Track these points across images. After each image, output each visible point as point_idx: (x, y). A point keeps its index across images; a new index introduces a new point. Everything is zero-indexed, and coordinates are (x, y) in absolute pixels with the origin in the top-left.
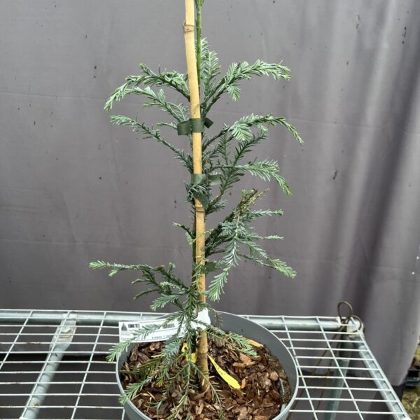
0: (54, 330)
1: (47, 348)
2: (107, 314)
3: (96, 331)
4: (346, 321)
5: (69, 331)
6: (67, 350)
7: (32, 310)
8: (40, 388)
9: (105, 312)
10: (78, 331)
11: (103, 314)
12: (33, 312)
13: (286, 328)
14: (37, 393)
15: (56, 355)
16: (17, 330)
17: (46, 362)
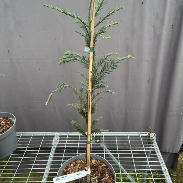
0: (52, 139)
1: (51, 145)
2: (69, 133)
3: (66, 139)
5: (58, 139)
6: (57, 146)
7: (45, 133)
8: (51, 158)
9: (68, 132)
10: (60, 139)
11: (68, 133)
13: (128, 137)
14: (50, 160)
15: (54, 148)
16: (41, 139)
17: (52, 150)
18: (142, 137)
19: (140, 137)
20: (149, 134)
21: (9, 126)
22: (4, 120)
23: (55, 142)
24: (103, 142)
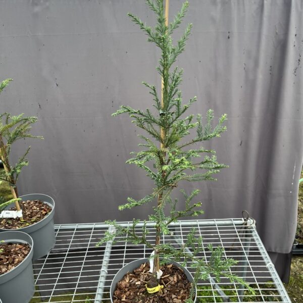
5: (113, 232)
9: (129, 222)
11: (127, 223)
12: (95, 224)
13: (216, 225)
14: (106, 259)
15: (110, 243)
17: (106, 246)
18: (236, 225)
19: (233, 225)
20: (245, 220)
21: (45, 212)
22: (37, 204)
24: (180, 234)
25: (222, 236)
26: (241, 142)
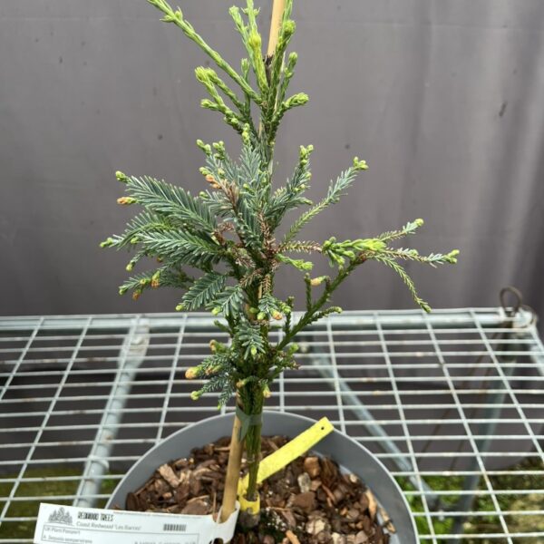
0: (120, 342)
1: (115, 365)
2: (189, 317)
3: (174, 340)
4: (512, 314)
5: (141, 343)
6: (140, 368)
7: (91, 317)
8: (111, 417)
9: (185, 315)
10: (152, 341)
11: (181, 317)
12: (93, 319)
13: (429, 326)
14: (109, 423)
15: (127, 374)
16: (74, 343)
17: (115, 384)
18: (484, 326)
19: (475, 327)
20: (508, 314)
23: (131, 350)
24: (327, 350)
25: (448, 360)
26: (504, 106)
